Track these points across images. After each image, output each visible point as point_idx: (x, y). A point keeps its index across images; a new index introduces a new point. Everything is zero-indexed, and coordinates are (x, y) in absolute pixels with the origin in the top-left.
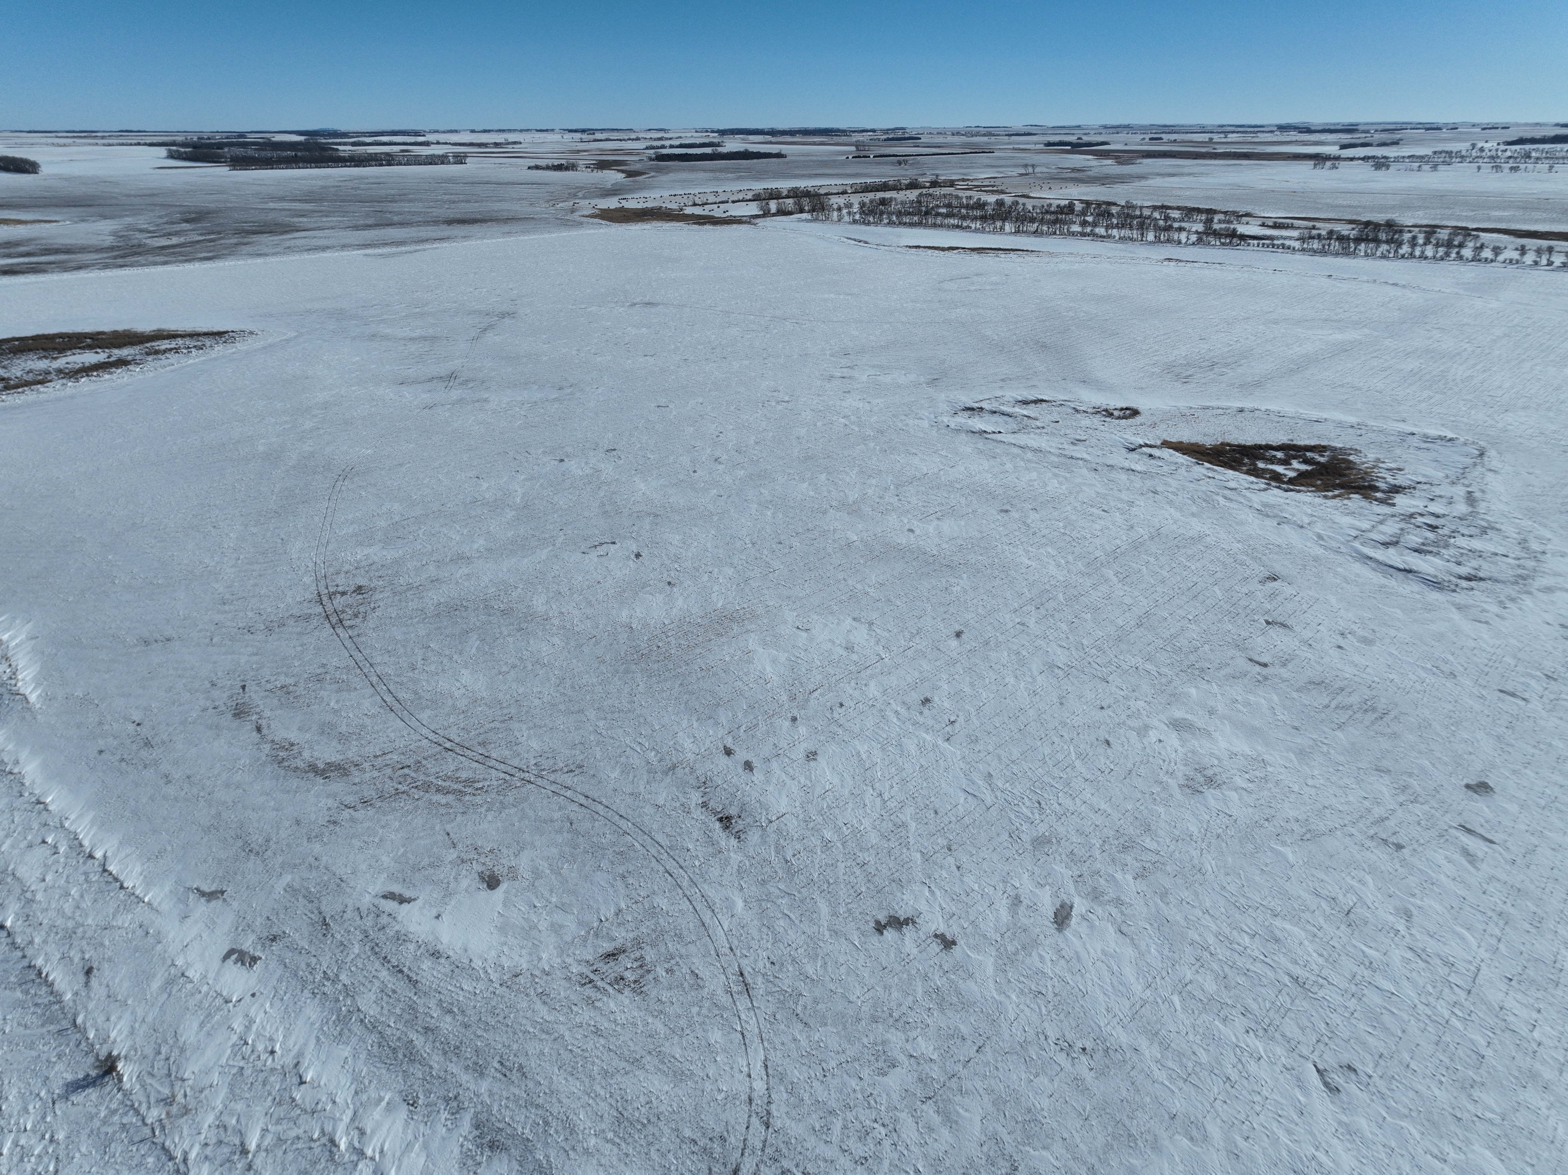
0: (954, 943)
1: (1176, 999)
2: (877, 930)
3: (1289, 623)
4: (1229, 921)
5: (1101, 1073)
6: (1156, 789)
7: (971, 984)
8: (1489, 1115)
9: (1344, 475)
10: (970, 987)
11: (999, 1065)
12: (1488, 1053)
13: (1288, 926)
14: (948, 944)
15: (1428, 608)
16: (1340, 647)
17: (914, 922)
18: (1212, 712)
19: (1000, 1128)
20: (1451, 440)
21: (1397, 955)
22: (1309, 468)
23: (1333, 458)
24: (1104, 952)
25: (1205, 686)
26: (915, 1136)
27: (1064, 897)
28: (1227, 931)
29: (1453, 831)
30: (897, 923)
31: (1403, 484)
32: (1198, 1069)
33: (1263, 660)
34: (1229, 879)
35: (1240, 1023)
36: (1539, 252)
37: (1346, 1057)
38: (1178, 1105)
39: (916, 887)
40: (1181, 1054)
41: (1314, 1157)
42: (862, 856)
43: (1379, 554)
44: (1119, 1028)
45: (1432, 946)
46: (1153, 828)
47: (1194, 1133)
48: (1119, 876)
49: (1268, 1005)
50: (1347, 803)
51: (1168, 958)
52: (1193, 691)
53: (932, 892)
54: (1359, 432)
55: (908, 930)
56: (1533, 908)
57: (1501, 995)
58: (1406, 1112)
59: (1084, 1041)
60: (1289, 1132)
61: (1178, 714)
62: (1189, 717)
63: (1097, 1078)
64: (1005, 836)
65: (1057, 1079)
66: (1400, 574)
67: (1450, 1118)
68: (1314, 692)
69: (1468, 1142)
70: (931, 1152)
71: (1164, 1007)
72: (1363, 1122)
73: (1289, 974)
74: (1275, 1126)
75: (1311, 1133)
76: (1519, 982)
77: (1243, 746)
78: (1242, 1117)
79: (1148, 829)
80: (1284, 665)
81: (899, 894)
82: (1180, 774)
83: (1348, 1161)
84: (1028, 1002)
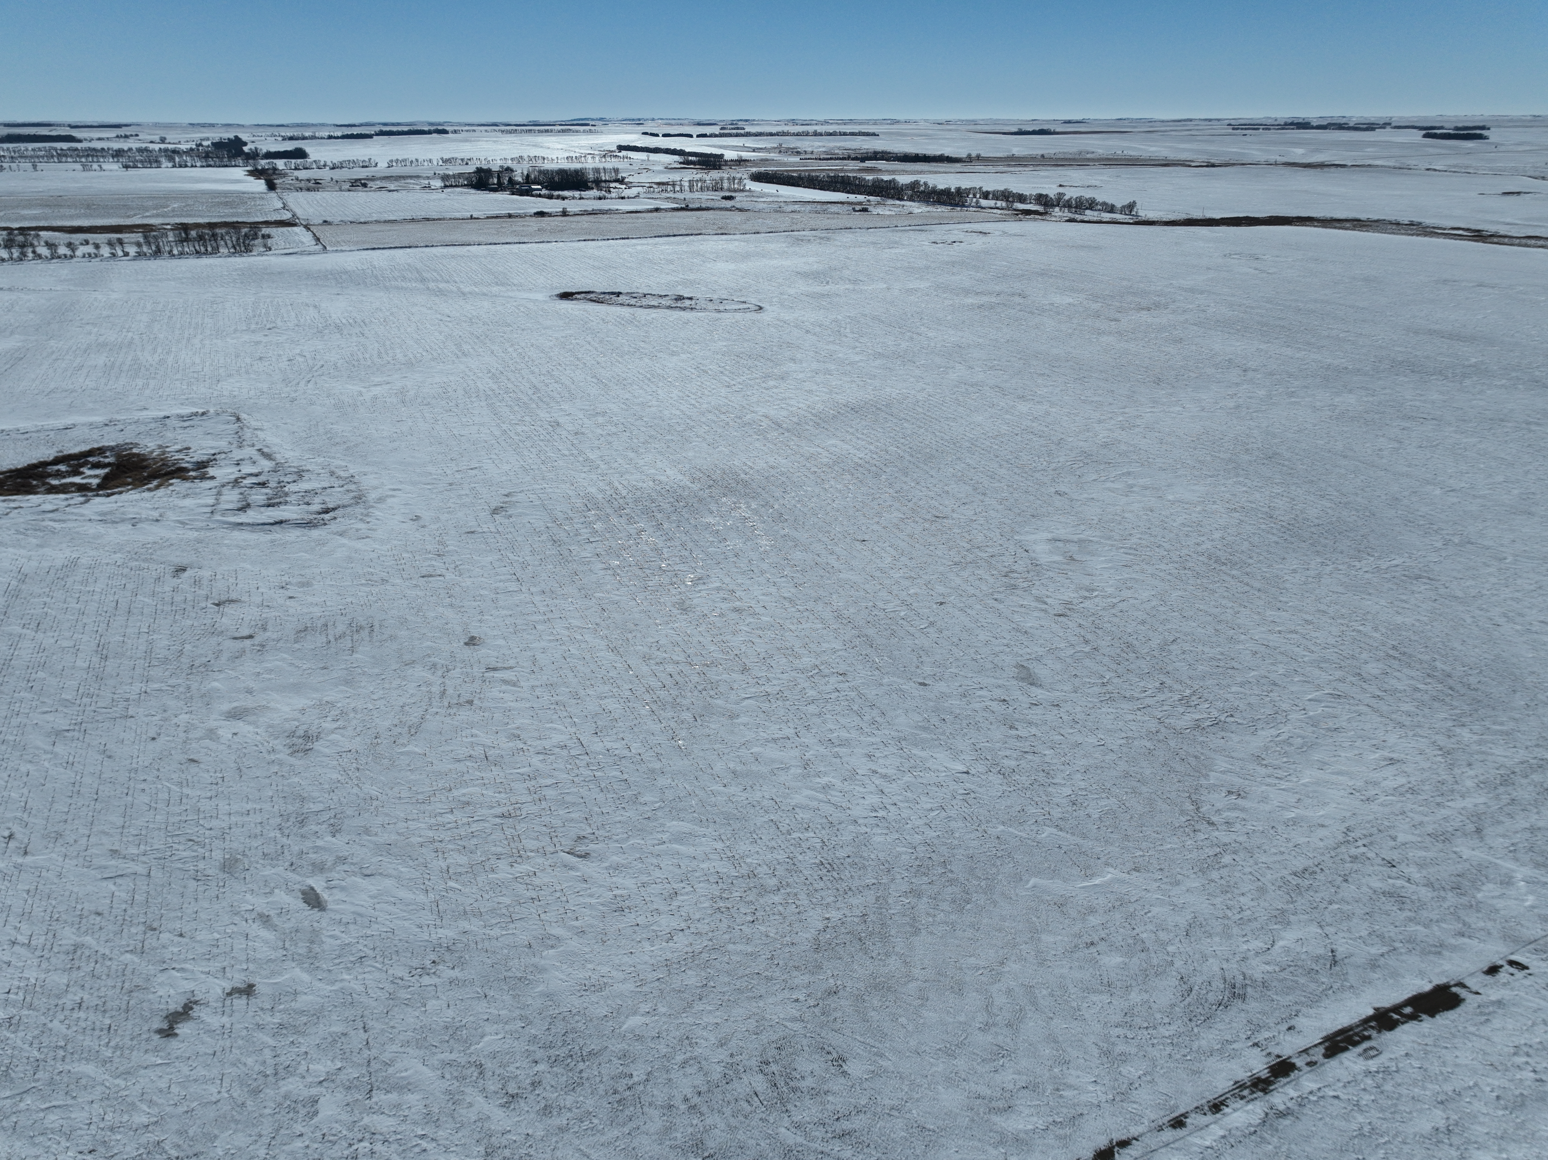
0: (251, 986)
1: (451, 884)
2: (168, 1036)
3: (233, 596)
4: (427, 814)
5: (461, 964)
6: (276, 768)
7: (302, 998)
8: (657, 805)
9: (146, 467)
10: (304, 1001)
12: (626, 776)
13: (464, 791)
14: (248, 990)
15: (322, 543)
16: (291, 598)
17: (196, 1002)
18: (250, 691)
20: (203, 414)
21: (536, 760)
22: (107, 470)
23: (118, 456)
24: (371, 897)
25: (222, 676)
26: (392, 1121)
27: (297, 887)
28: (433, 821)
29: (486, 675)
30: (185, 1012)
31: (205, 458)
32: (511, 909)
33: (246, 633)
34: (396, 789)
35: (503, 865)
36: (110, 244)
37: (573, 835)
38: (523, 938)
39: (161, 978)
40: (493, 910)
41: (615, 896)
43: (242, 518)
44: (440, 931)
45: (547, 744)
46: (306, 795)
47: (550, 943)
48: (320, 843)
49: (506, 842)
50: (412, 695)
51: (418, 865)
52: (216, 684)
53: (182, 970)
54: (118, 428)
55: (196, 1012)
56: (568, 690)
57: (601, 744)
58: (625, 835)
59: (428, 957)
60: (591, 896)
61: (226, 707)
62: (235, 704)
63: (463, 969)
64: (192, 884)
65: (439, 994)
66: (275, 527)
67: (645, 822)
68: (308, 637)
69: (663, 825)
71: (451, 894)
72: (615, 858)
73: (496, 817)
74: (582, 900)
75: (601, 886)
76: (601, 732)
77: (301, 702)
78: (562, 911)
79: (303, 800)
80: (265, 630)
81: (151, 996)
82: (280, 747)
83: (630, 883)
84: (360, 970)
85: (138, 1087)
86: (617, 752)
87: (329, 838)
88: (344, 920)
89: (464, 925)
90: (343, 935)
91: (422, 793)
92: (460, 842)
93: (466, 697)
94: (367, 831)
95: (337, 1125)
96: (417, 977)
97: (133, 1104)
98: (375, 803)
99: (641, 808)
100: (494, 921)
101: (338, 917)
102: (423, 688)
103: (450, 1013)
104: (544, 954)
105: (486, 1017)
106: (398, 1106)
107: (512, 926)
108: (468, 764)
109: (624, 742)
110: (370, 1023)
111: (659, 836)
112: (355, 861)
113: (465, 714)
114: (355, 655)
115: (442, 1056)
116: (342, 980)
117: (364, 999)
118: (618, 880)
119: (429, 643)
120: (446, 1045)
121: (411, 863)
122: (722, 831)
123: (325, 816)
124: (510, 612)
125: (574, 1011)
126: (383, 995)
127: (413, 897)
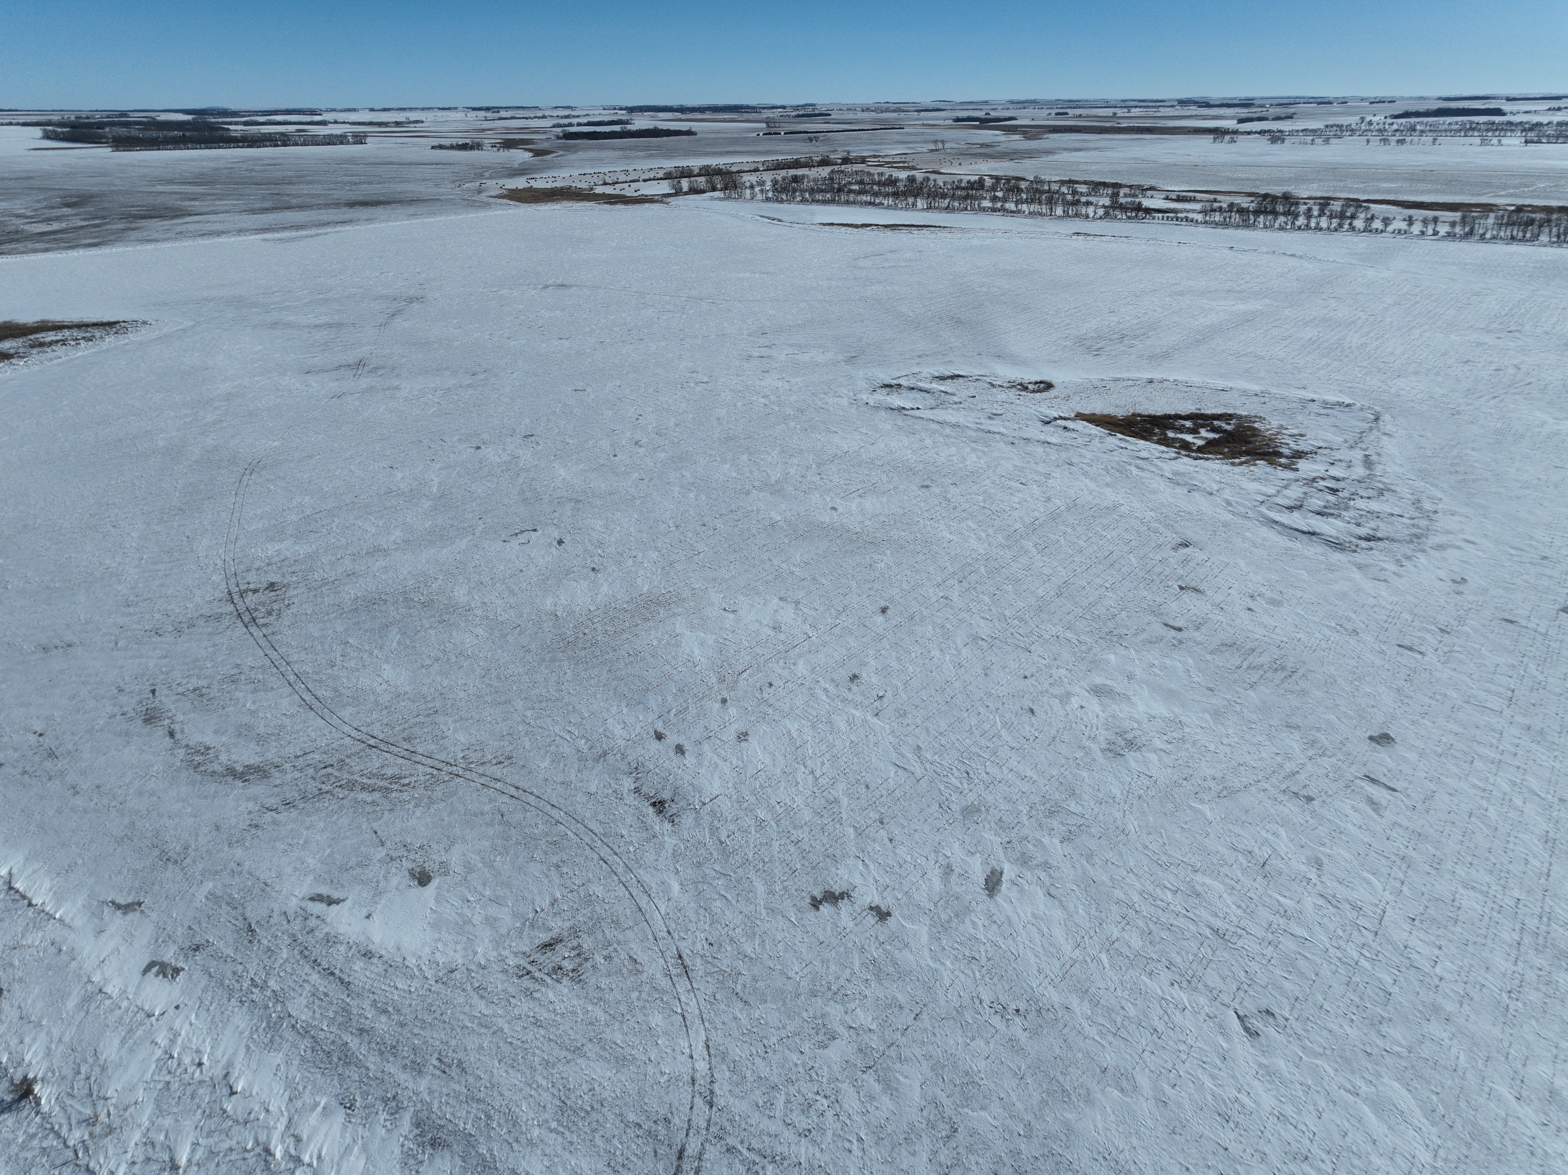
0: (889, 914)
1: (1104, 957)
2: (814, 905)
3: (1201, 587)
5: (1035, 1033)
6: (1079, 754)
7: (906, 953)
8: (1397, 1049)
9: (1250, 442)
10: (907, 957)
11: (937, 1031)
13: (1208, 881)
14: (883, 915)
15: (1331, 568)
16: (1249, 609)
17: (849, 896)
18: (1130, 677)
19: (939, 1093)
20: (1348, 405)
21: (1310, 902)
22: (1217, 436)
23: (1239, 426)
24: (1033, 914)
25: (1124, 652)
26: (856, 1105)
27: (994, 863)
29: (1358, 782)
30: (833, 898)
31: (1306, 450)
32: (1126, 1023)
33: (1179, 623)
34: (1151, 838)
35: (1165, 976)
36: (1425, 222)
37: (1264, 1003)
38: (1109, 1058)
39: (850, 862)
40: (1110, 1010)
41: (1237, 1100)
42: (796, 834)
43: (1284, 518)
44: (1050, 988)
45: (1342, 892)
46: (1078, 792)
47: (1125, 1084)
48: (1046, 840)
49: (1191, 958)
50: (1260, 759)
51: (1096, 918)
52: (1112, 657)
53: (866, 866)
54: (1263, 400)
55: (843, 904)
56: (1433, 851)
57: (1405, 935)
58: (1321, 1050)
59: (1017, 1002)
60: (1213, 1077)
61: (1099, 680)
62: (1109, 682)
63: (1031, 1038)
64: (936, 807)
65: (992, 1041)
66: (1304, 537)
67: (1361, 1055)
68: (1227, 654)
69: (1379, 1075)
70: (873, 1120)
71: (1093, 966)
72: (1281, 1063)
74: (1199, 1073)
75: (1233, 1077)
76: (1422, 921)
77: (1161, 709)
78: (1169, 1066)
79: (1072, 794)
80: (1198, 628)
81: (833, 870)
82: (1101, 739)
83: (1268, 1101)
84: (962, 968)
85: (768, 925)
86: (1415, 956)
88: (995, 918)
95: (825, 1068)
97: (755, 934)
102: (1279, 759)
106: (872, 1098)
109: (1436, 952)
111: (1359, 1082)
113: (1291, 809)
121: (1093, 912)
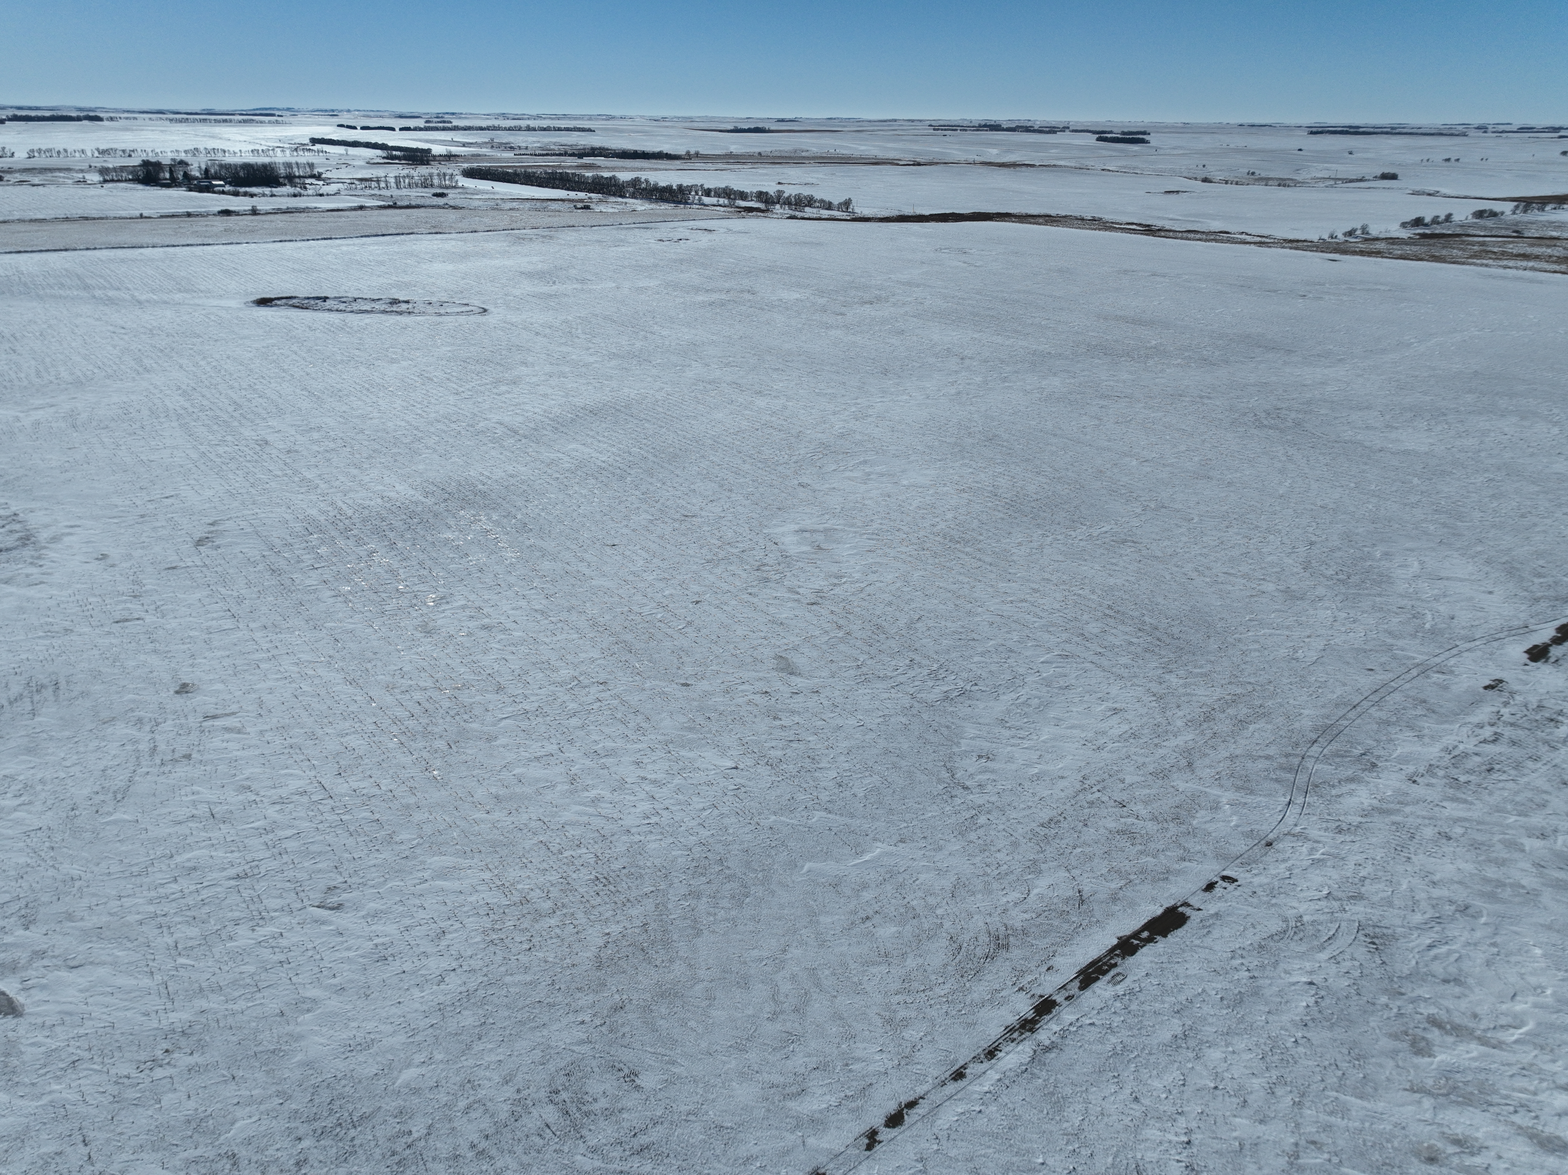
87: (21, 932)
89: (203, 1004)
90: (49, 1040)
91: (137, 864)
92: (189, 913)
93: (182, 750)
94: (70, 917)
96: (147, 1072)
98: (78, 884)
99: (397, 848)
100: (236, 994)
101: (39, 1021)
103: (192, 1104)
104: (299, 1020)
105: (235, 1101)
107: (258, 995)
108: (191, 825)
110: (91, 1135)
112: (57, 953)
114: (38, 719)
115: (186, 1154)
116: (50, 1092)
117: (82, 1109)
118: (378, 928)
119: (131, 696)
120: (190, 1140)
122: (489, 860)
123: (14, 907)
124: (227, 653)
125: (339, 1076)
126: (105, 1100)
127: (135, 982)
